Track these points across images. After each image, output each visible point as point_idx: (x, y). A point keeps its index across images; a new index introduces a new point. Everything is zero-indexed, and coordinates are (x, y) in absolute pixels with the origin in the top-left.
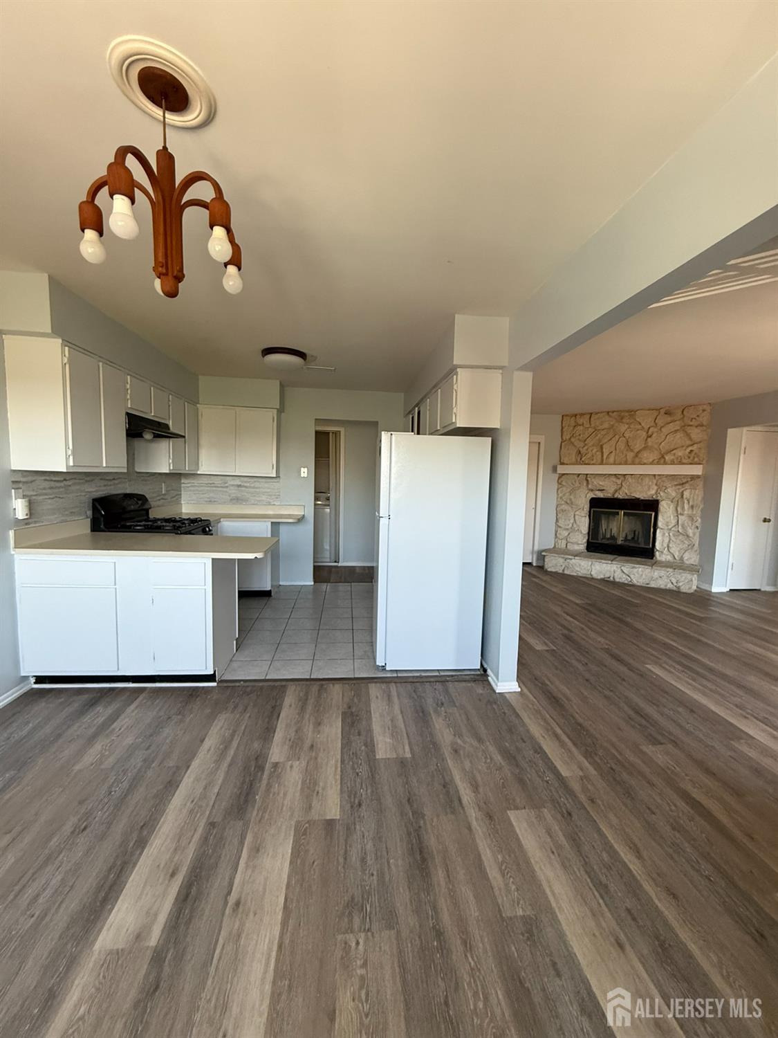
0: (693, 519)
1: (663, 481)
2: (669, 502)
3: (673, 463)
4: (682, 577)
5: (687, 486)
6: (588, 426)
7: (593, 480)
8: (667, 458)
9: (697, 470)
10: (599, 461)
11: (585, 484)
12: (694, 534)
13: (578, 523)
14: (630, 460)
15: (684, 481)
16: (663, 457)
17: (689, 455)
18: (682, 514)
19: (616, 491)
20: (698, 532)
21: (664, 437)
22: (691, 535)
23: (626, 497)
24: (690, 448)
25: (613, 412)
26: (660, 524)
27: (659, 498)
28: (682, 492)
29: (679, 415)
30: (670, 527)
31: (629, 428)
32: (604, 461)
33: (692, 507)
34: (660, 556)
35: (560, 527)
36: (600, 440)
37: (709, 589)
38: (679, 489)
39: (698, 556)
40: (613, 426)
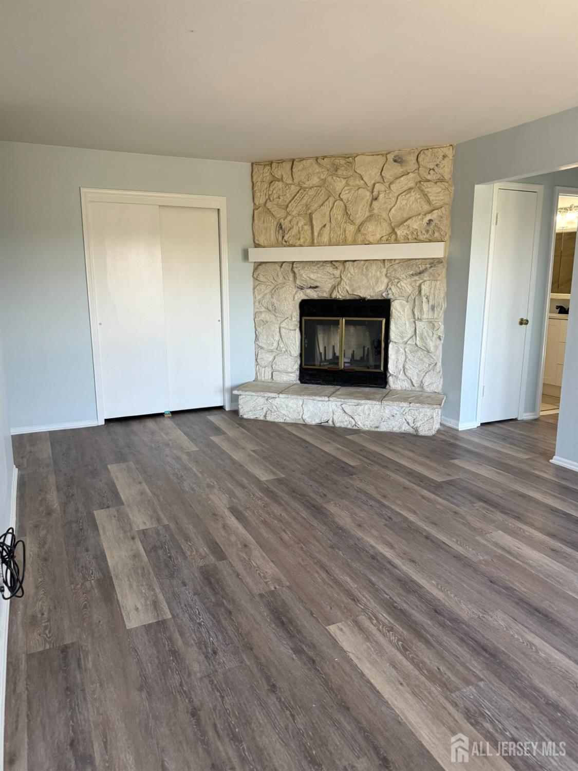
0: (433, 325)
1: (395, 270)
2: (404, 302)
3: (407, 240)
4: (419, 413)
5: (426, 276)
6: (289, 181)
7: (302, 272)
8: (399, 232)
9: (437, 250)
10: (309, 240)
11: (291, 279)
12: (436, 347)
13: (285, 339)
14: (350, 239)
15: (422, 268)
16: (393, 231)
17: (428, 228)
18: (420, 320)
19: (334, 288)
20: (440, 344)
21: (394, 199)
22: (432, 349)
23: (348, 298)
24: (429, 217)
25: (324, 158)
26: (393, 335)
27: (390, 296)
28: (420, 287)
29: (411, 164)
30: (405, 340)
31: (347, 184)
32: (315, 241)
33: (433, 308)
34: (394, 383)
35: (262, 348)
36: (307, 206)
37: (455, 427)
38: (415, 281)
39: (442, 380)
40: (324, 181)
